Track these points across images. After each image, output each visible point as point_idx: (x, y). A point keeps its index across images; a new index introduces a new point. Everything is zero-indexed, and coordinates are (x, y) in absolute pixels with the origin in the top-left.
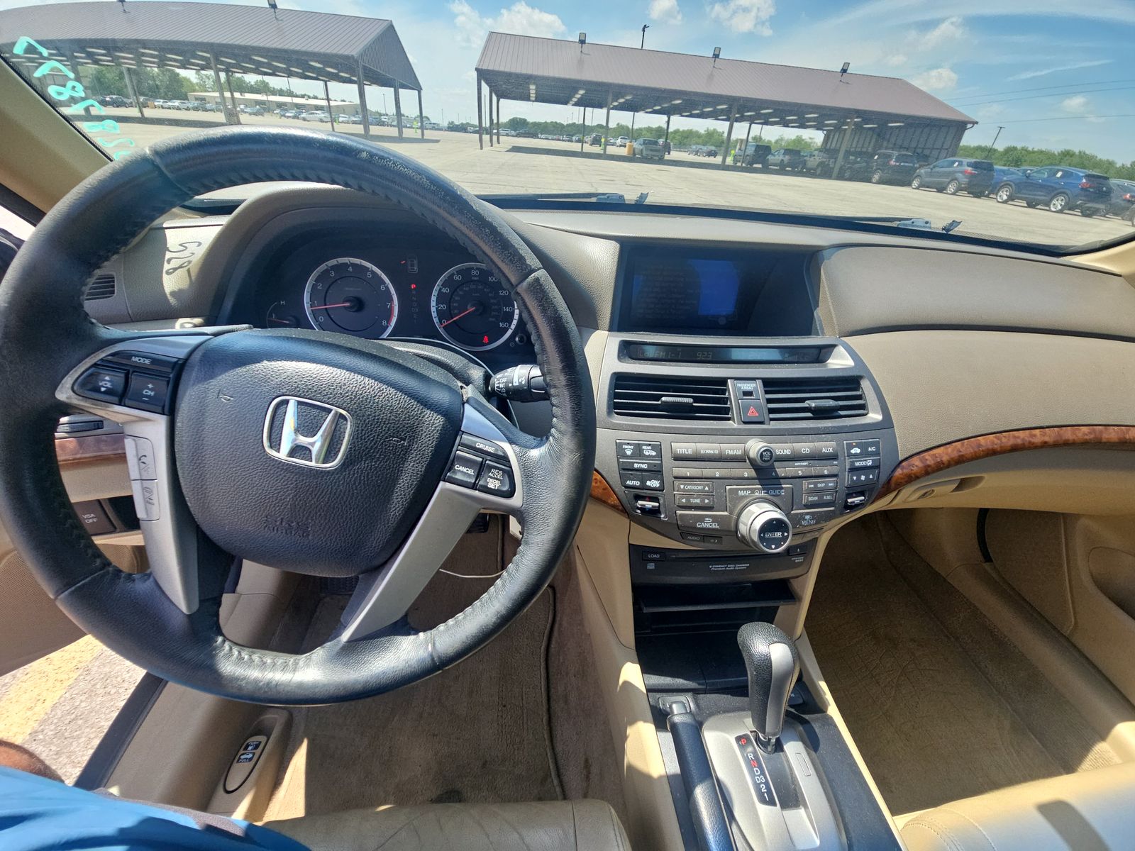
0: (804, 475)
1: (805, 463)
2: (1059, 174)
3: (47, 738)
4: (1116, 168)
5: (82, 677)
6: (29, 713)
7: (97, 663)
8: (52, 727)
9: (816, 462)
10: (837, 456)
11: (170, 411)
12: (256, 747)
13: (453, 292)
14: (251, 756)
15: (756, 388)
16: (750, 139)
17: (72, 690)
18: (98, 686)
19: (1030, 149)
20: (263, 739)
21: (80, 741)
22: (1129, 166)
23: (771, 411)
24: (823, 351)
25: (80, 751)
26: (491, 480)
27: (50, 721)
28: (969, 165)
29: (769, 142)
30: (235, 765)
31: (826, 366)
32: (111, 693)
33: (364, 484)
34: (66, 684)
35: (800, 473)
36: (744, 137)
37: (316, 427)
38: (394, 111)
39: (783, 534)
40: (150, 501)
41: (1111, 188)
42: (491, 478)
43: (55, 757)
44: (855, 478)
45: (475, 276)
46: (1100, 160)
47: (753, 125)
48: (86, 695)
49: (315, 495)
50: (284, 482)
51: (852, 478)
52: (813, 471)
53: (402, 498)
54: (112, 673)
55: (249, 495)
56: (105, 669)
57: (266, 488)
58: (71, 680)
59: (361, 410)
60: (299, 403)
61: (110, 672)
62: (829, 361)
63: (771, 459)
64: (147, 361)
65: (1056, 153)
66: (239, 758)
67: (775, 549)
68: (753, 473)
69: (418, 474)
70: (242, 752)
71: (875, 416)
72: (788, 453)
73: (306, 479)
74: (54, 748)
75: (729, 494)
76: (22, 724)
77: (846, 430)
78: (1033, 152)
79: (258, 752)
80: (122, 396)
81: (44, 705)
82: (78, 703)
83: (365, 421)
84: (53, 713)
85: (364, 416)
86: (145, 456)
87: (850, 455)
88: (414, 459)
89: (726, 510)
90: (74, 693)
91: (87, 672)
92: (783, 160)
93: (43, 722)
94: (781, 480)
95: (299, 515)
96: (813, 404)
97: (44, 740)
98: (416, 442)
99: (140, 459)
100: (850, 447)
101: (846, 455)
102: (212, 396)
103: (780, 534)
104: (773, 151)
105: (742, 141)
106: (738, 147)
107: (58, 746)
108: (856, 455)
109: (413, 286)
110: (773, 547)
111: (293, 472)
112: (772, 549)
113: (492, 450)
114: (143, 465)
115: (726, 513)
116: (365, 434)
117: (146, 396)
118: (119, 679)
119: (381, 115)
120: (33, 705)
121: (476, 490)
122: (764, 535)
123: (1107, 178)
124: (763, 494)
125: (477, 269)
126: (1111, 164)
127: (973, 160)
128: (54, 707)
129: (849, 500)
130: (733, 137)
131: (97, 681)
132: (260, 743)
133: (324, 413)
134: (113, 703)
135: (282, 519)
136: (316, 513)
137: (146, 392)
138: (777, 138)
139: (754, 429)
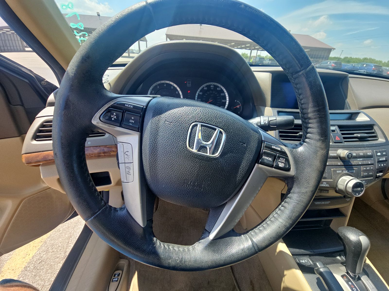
0: (362, 164)
1: (361, 159)
2: (365, 65)
3: (31, 269)
4: (383, 63)
5: (43, 245)
6: (24, 260)
7: (49, 240)
8: (33, 265)
9: (365, 159)
10: (373, 156)
11: (141, 130)
12: (119, 275)
13: (203, 94)
14: (117, 279)
15: (336, 129)
16: (257, 56)
17: (40, 250)
18: (50, 249)
19: (353, 58)
20: (120, 272)
21: (44, 271)
22: (387, 62)
23: (344, 138)
24: (353, 115)
25: (44, 274)
26: (280, 163)
27: (32, 263)
28: (333, 63)
29: (263, 57)
30: (111, 283)
31: (356, 120)
32: (55, 251)
33: (228, 165)
34: (38, 248)
35: (360, 163)
36: (255, 55)
37: (210, 137)
38: (138, 49)
39: (361, 189)
40: (129, 173)
41: (383, 70)
42: (280, 162)
43: (34, 277)
44: (380, 165)
45: (212, 88)
46: (377, 61)
47: (258, 51)
48: (45, 252)
49: (208, 170)
50: (195, 163)
51: (379, 166)
52: (365, 162)
53: (243, 171)
54: (55, 243)
55: (177, 170)
56: (52, 242)
57: (186, 166)
58: (39, 246)
59: (228, 129)
60: (202, 126)
61: (54, 243)
62: (357, 119)
63: (351, 157)
64: (131, 107)
65: (362, 59)
66: (113, 280)
67: (358, 195)
68: (342, 164)
69: (250, 160)
70: (113, 277)
71: (381, 140)
72: (355, 155)
73: (205, 162)
74: (33, 274)
75: (333, 172)
76: (21, 264)
77: (374, 146)
78: (354, 59)
79: (119, 277)
80: (120, 123)
81: (29, 256)
82: (42, 256)
83: (230, 134)
84: (33, 259)
85: (230, 132)
86: (128, 152)
87: (377, 156)
88: (248, 153)
89: (332, 179)
90: (41, 251)
91: (45, 243)
92: (269, 63)
93: (29, 263)
94: (353, 166)
95: (199, 179)
96: (359, 135)
97: (30, 270)
98: (249, 145)
99: (125, 153)
100: (377, 152)
101: (375, 156)
102: (162, 123)
103: (360, 189)
104: (265, 59)
105: (254, 56)
106: (253, 58)
107: (35, 272)
108: (379, 156)
109: (189, 92)
110: (357, 194)
111: (199, 159)
112: (357, 195)
113: (279, 149)
114: (126, 156)
115: (331, 180)
116: (230, 141)
117: (131, 123)
118: (57, 246)
119: (133, 50)
120: (25, 256)
121: (273, 167)
122: (354, 189)
123: (382, 67)
124: (346, 172)
125: (213, 85)
126: (381, 62)
127: (335, 61)
128: (33, 257)
129: (378, 174)
130: (252, 55)
131: (49, 246)
132: (120, 273)
133: (213, 131)
134: (55, 255)
135: (191, 181)
136: (207, 178)
137: (131, 121)
138: (266, 55)
139: (340, 145)
